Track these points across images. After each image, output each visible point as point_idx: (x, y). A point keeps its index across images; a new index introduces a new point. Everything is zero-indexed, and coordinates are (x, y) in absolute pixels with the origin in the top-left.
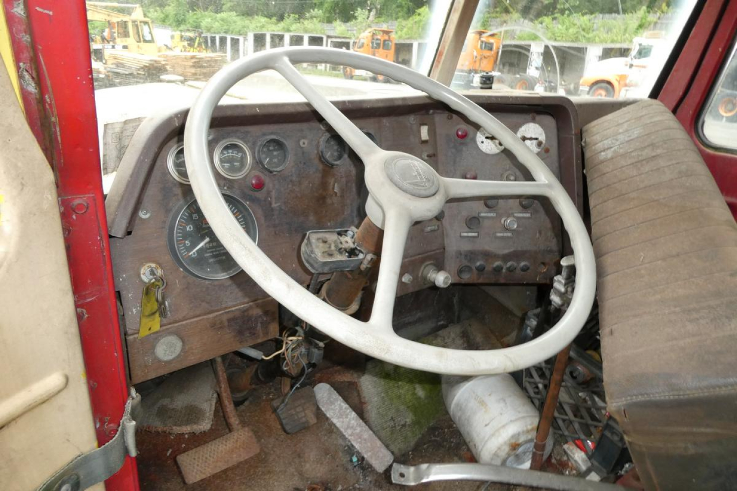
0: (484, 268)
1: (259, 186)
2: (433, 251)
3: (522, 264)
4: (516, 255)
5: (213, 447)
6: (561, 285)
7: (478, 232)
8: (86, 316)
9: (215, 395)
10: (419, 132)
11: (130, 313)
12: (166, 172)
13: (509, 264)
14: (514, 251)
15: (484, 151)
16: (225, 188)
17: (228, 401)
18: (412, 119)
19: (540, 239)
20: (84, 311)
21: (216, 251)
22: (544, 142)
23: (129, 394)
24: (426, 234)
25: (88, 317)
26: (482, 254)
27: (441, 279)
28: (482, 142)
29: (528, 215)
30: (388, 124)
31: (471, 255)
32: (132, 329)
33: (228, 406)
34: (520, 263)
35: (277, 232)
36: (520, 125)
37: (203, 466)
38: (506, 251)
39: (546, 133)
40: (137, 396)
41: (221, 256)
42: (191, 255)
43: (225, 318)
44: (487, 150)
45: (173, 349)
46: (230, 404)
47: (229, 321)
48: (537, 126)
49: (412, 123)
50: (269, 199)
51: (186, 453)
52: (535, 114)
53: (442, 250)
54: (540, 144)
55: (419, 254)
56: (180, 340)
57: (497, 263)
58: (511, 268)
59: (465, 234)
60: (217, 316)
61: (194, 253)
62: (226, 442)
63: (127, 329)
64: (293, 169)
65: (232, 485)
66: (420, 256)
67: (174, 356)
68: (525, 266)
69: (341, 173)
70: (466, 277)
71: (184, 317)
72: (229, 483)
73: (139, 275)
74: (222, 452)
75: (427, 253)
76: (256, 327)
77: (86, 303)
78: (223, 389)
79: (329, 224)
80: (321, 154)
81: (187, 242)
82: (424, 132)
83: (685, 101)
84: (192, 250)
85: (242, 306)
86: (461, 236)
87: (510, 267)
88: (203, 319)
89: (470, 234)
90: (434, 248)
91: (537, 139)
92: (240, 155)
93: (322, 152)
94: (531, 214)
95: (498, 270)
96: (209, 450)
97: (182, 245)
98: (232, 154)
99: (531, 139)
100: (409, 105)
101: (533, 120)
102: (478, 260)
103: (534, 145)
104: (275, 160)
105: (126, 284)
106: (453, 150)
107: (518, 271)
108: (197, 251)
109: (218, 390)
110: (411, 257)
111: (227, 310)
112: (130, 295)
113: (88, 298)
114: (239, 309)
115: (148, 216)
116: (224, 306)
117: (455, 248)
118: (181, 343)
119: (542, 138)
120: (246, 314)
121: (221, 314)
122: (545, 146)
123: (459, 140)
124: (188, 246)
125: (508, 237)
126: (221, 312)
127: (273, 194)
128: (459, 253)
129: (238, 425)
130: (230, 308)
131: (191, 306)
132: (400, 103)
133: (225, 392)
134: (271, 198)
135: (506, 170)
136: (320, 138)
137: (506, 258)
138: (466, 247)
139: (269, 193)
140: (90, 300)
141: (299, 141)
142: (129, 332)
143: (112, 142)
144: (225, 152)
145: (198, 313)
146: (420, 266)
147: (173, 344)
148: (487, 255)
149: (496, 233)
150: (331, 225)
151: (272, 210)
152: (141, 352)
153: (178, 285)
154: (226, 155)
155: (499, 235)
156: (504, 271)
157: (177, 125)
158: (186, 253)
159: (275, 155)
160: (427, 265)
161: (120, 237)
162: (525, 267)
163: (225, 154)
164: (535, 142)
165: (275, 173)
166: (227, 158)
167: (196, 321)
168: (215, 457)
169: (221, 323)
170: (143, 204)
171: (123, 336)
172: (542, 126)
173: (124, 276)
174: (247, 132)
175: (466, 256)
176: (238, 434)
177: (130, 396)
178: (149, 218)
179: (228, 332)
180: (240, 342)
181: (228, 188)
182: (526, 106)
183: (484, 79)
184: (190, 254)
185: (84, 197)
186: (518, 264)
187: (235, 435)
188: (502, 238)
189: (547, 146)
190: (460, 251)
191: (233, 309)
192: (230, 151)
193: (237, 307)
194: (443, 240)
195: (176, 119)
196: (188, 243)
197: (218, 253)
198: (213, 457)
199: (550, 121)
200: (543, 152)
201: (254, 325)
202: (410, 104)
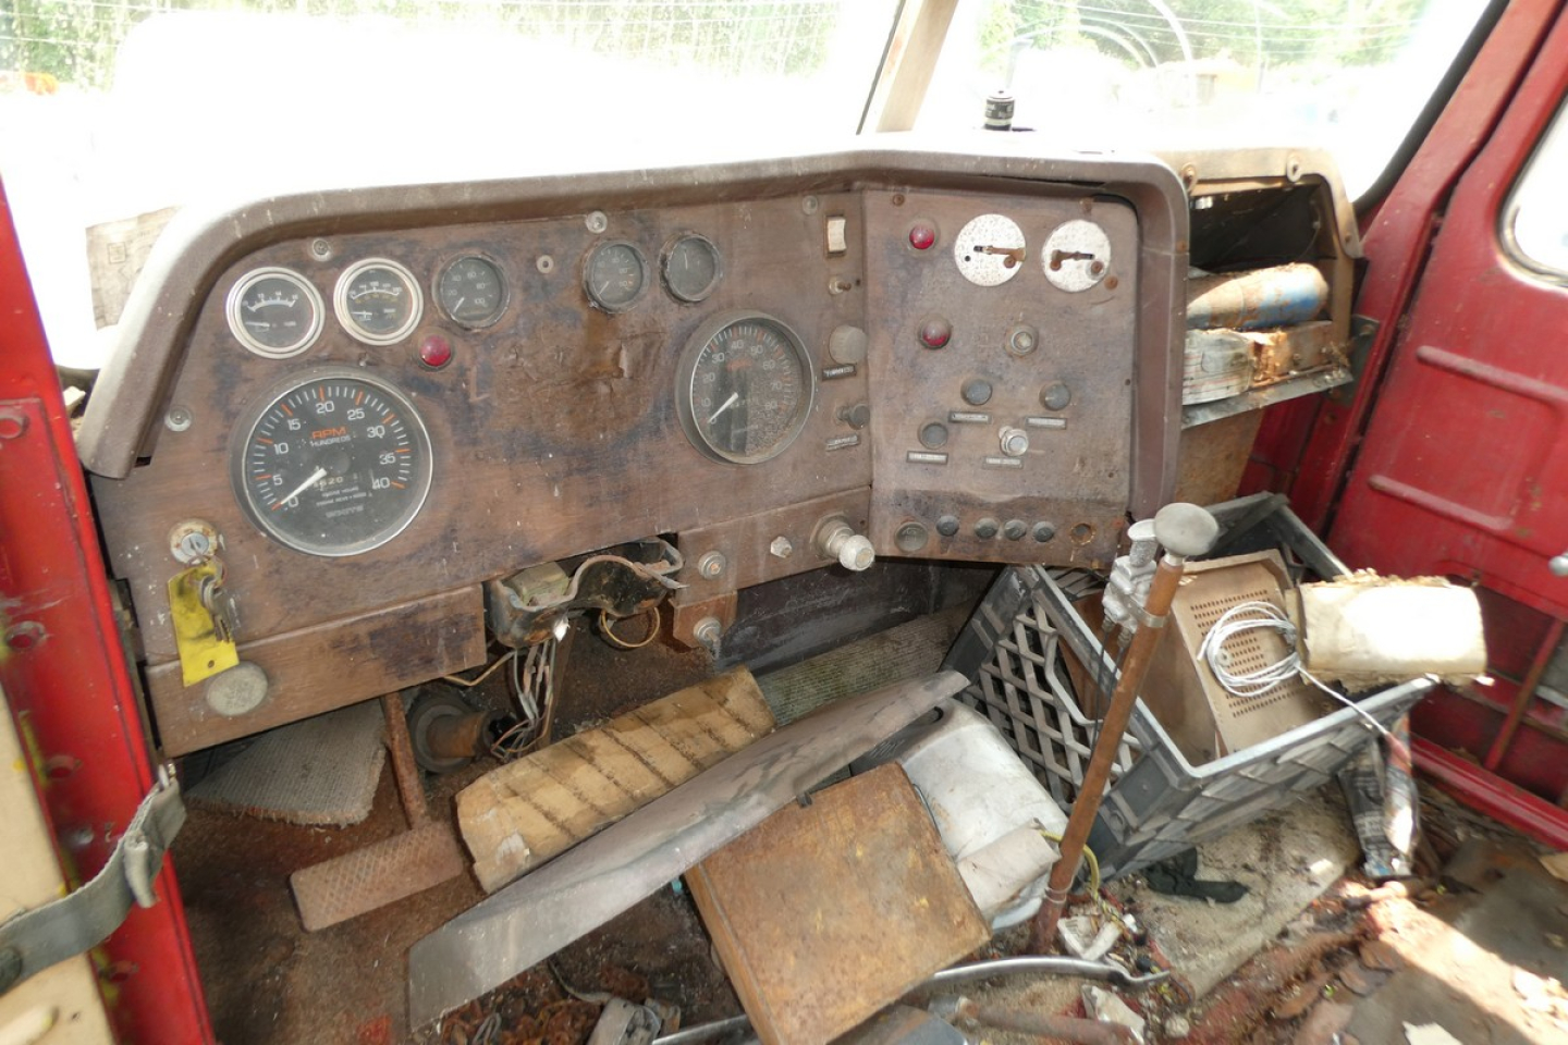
0: (956, 530)
1: (439, 360)
2: (844, 490)
3: (1041, 525)
4: (1028, 507)
5: (366, 860)
6: (1125, 579)
7: (947, 455)
8: (45, 637)
9: (382, 753)
10: (825, 231)
11: (152, 622)
12: (224, 334)
13: (1011, 523)
14: (1023, 498)
15: (969, 277)
16: (362, 364)
17: (407, 768)
18: (808, 206)
19: (1083, 475)
20: (41, 627)
21: (342, 495)
22: (1106, 264)
23: (155, 778)
24: (828, 454)
25: (50, 639)
26: (953, 500)
27: (854, 552)
28: (968, 259)
29: (1060, 423)
30: (749, 217)
31: (926, 505)
32: (157, 654)
33: (407, 777)
34: (1035, 523)
35: (481, 456)
36: (1055, 225)
37: (342, 896)
38: (1005, 498)
39: (1112, 245)
40: (170, 784)
41: (352, 505)
42: (286, 504)
43: (363, 630)
44: (979, 277)
45: (246, 695)
46: (410, 773)
47: (372, 635)
48: (1093, 227)
49: (809, 213)
50: (464, 385)
51: (312, 868)
52: (1090, 201)
53: (866, 488)
54: (1096, 268)
55: (810, 498)
56: (263, 676)
57: (986, 521)
58: (1015, 533)
59: (919, 457)
60: (345, 626)
61: (293, 501)
62: (394, 850)
63: (147, 654)
64: (521, 321)
65: (421, 920)
66: (812, 501)
67: (247, 707)
68: (1045, 529)
69: (632, 326)
70: (913, 548)
71: (271, 630)
72: (417, 917)
73: (167, 548)
74: (384, 870)
75: (829, 494)
76: (434, 645)
77: (43, 611)
78: (396, 743)
79: (601, 436)
80: (585, 287)
81: (275, 478)
82: (836, 231)
83: (1480, 158)
84: (286, 496)
85: (402, 606)
86: (908, 460)
87: (1012, 530)
88: (314, 633)
89: (929, 457)
90: (847, 484)
91: (1091, 256)
92: (397, 291)
93: (587, 283)
94: (1066, 419)
95: (986, 535)
96: (358, 865)
97: (266, 483)
98: (379, 291)
99: (1077, 256)
100: (797, 177)
101: (1087, 215)
102: (943, 512)
103: (1083, 272)
104: (480, 301)
105: (142, 564)
106: (903, 274)
107: (1029, 538)
108: (299, 496)
109: (388, 742)
110: (791, 503)
111: (367, 615)
112: (150, 587)
113: (46, 602)
114: (394, 614)
115: (185, 425)
116: (360, 606)
117: (894, 486)
118: (265, 683)
119: (1103, 254)
120: (410, 622)
121: (352, 624)
122: (1108, 272)
123: (916, 253)
124: (279, 486)
125: (1010, 468)
126: (353, 619)
127: (473, 374)
128: (902, 497)
129: (423, 817)
130: (373, 610)
131: (286, 607)
132: (774, 171)
133: (401, 750)
134: (467, 384)
135: (1017, 323)
136: (586, 251)
137: (1003, 511)
138: (918, 483)
139: (462, 372)
140: (51, 605)
141: (533, 261)
142: (151, 659)
143: (110, 263)
144: (363, 286)
145: (302, 621)
146: (814, 523)
147: (246, 684)
148: (964, 503)
149: (986, 457)
150: (605, 438)
151: (471, 408)
152: (181, 697)
153: (257, 567)
154: (366, 292)
155: (991, 461)
156: (999, 537)
157: (239, 236)
158: (274, 500)
159: (480, 290)
160: (829, 520)
161: (116, 476)
162: (1043, 533)
163: (362, 290)
164: (1085, 263)
165: (476, 331)
166: (367, 298)
167: (298, 637)
168: (369, 879)
169: (356, 638)
170: (173, 401)
171: (135, 672)
172: (1104, 227)
173: (137, 548)
174: (414, 242)
175: (918, 502)
176: (421, 836)
177: (157, 784)
178: (189, 429)
179: (373, 656)
180: (399, 677)
181: (368, 363)
182: (1069, 185)
183: (993, 107)
184: (283, 502)
185: (18, 404)
186: (1032, 524)
187: (414, 836)
188: (999, 467)
189: (1113, 274)
190: (905, 491)
191: (382, 612)
192: (375, 284)
193: (390, 609)
194: (871, 466)
195: (236, 222)
196: (277, 478)
197: (346, 498)
198: (364, 881)
199: (1122, 216)
200: (1102, 285)
201: (428, 643)
202: (800, 173)
